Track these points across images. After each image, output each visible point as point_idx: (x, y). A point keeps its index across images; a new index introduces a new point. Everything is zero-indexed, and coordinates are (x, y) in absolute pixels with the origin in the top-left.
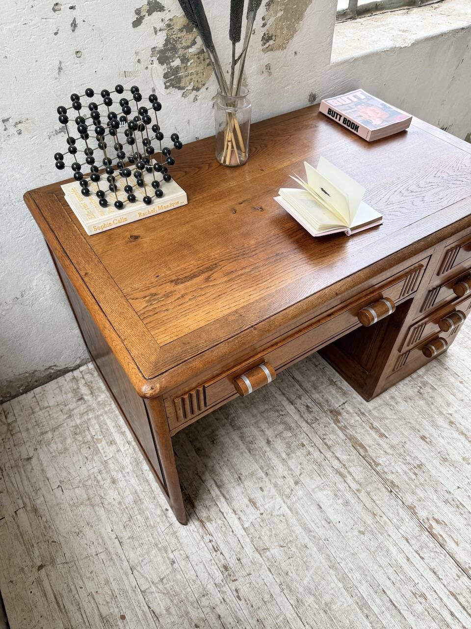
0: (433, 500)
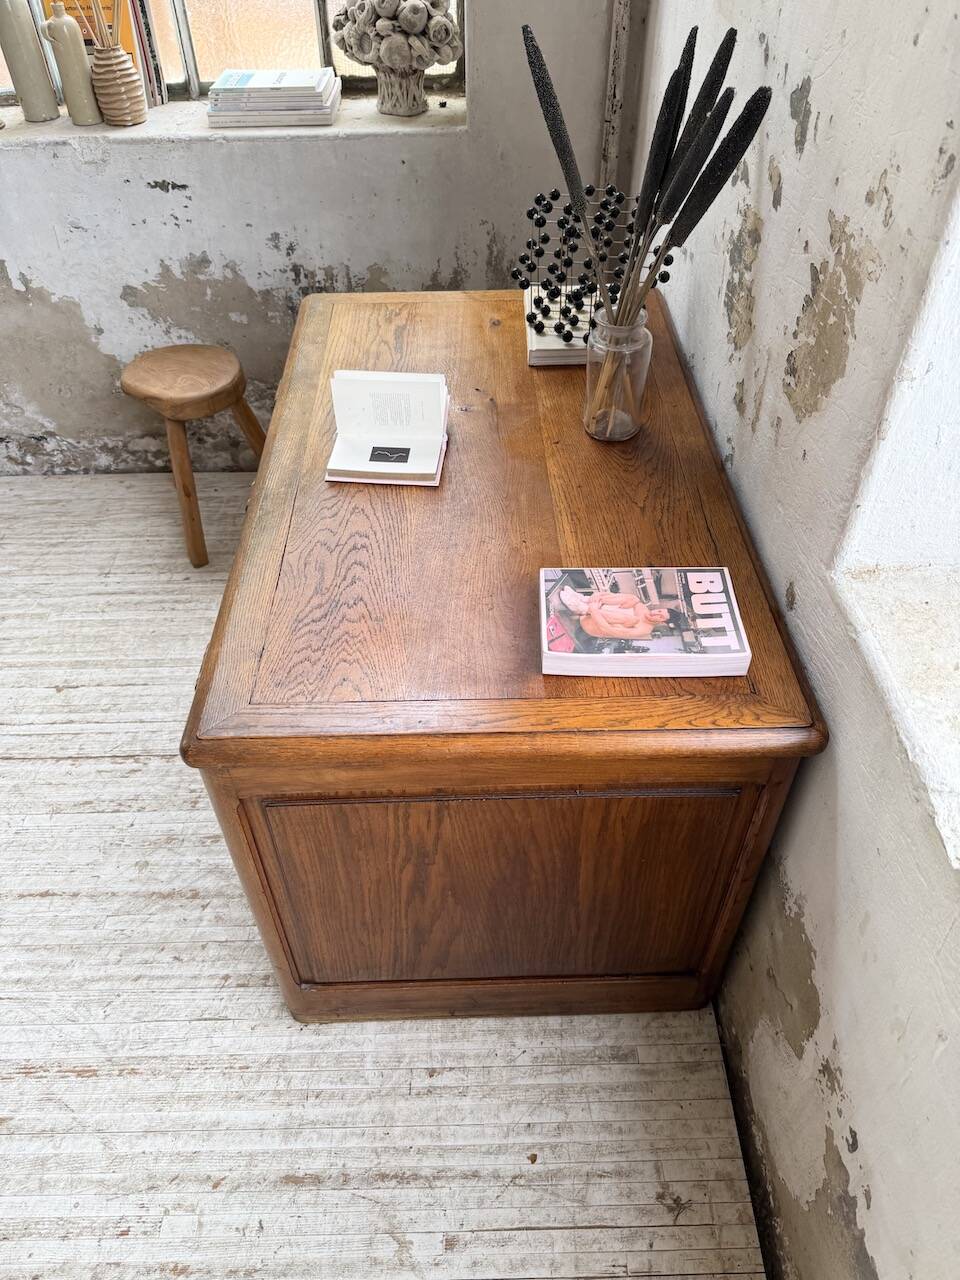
0: (153, 785)
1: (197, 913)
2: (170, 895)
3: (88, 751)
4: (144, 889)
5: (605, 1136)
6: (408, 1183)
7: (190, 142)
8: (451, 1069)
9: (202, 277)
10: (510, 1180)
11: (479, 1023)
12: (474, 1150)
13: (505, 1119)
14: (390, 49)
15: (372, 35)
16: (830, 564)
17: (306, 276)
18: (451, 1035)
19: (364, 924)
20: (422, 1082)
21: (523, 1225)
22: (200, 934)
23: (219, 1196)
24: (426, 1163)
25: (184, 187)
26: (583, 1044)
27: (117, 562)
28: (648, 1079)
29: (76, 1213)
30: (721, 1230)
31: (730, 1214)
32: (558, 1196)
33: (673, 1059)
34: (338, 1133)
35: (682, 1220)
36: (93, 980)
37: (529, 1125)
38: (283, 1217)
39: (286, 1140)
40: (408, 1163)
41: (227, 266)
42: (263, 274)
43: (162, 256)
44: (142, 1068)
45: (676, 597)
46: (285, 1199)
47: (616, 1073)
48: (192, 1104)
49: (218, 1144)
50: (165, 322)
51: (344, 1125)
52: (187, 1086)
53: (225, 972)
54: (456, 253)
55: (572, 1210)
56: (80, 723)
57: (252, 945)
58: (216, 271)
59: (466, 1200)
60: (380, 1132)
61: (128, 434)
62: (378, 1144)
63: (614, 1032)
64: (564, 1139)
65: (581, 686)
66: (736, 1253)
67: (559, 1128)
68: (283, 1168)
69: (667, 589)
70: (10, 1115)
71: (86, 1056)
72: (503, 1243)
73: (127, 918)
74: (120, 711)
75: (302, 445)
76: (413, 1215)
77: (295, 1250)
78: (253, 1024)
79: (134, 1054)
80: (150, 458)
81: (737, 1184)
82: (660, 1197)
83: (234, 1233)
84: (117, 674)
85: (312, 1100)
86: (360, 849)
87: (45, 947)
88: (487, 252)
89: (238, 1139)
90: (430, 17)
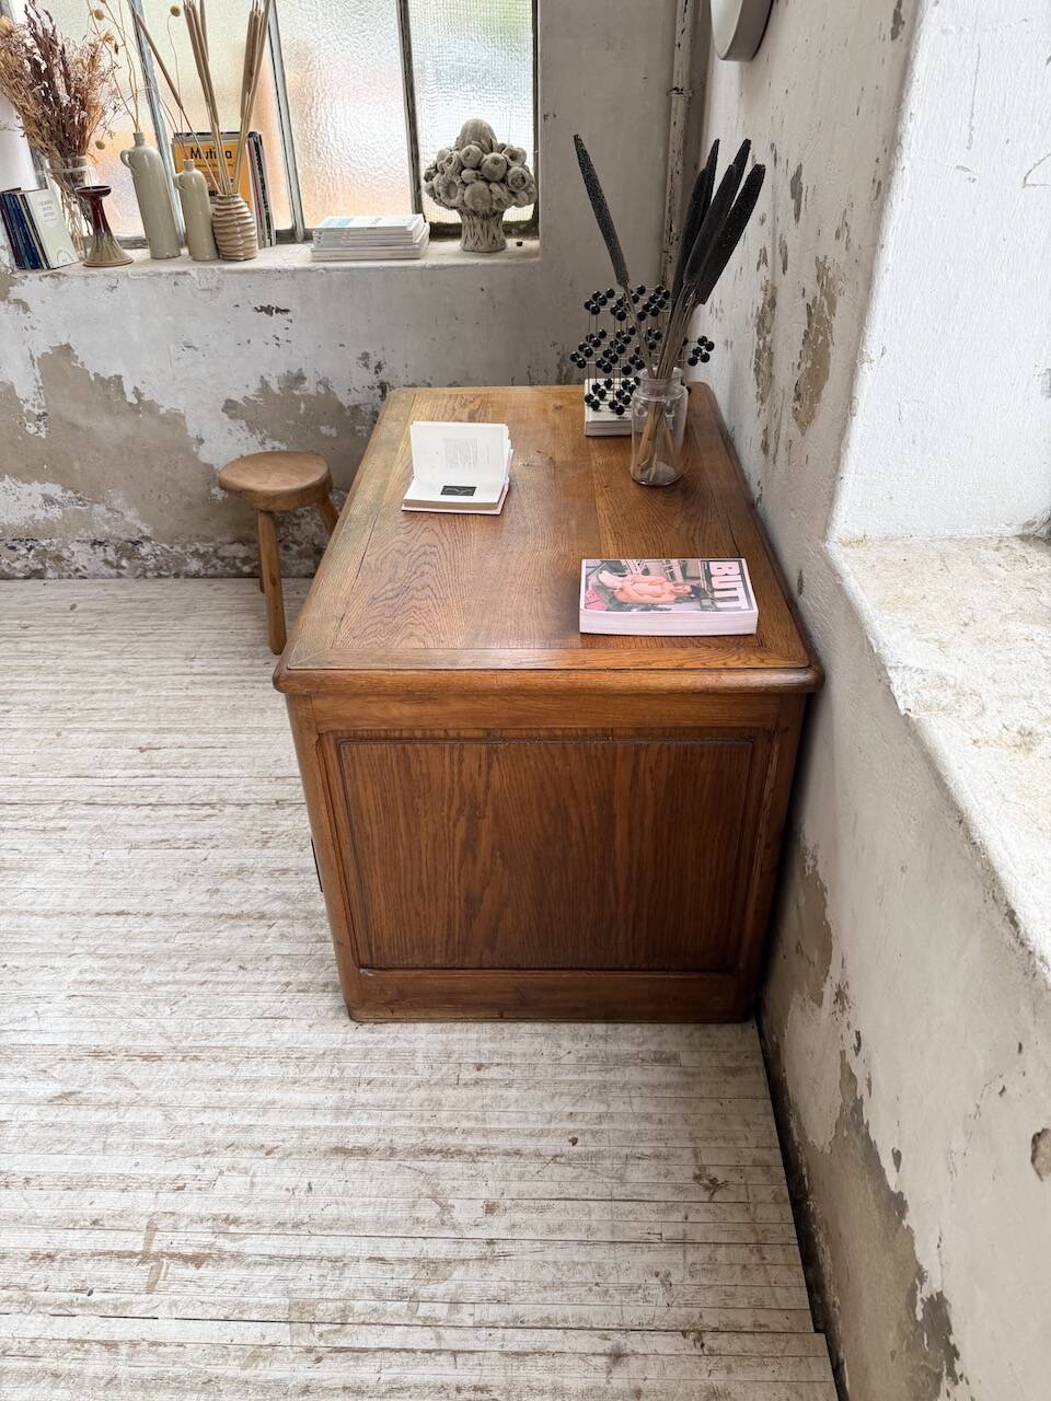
0: (227, 827)
1: (264, 931)
2: (239, 916)
3: (166, 799)
4: (214, 910)
5: (644, 1126)
6: (453, 1157)
7: (295, 272)
8: (498, 1064)
9: (297, 393)
10: (550, 1158)
11: (526, 1027)
12: (518, 1133)
13: (548, 1108)
14: (473, 195)
15: (457, 183)
16: (824, 538)
18: (499, 1037)
19: (420, 888)
20: (469, 1075)
21: (562, 1196)
22: (265, 949)
23: (271, 1161)
24: (470, 1141)
25: (286, 311)
26: (626, 1048)
27: (202, 649)
28: (690, 1080)
29: (135, 1171)
30: (756, 1208)
31: (765, 1194)
32: (597, 1173)
33: (714, 1063)
34: (387, 1114)
35: (717, 1197)
36: (161, 984)
37: (571, 1114)
38: (331, 1182)
39: (337, 1118)
40: (454, 1141)
41: (320, 383)
42: (352, 390)
43: (263, 373)
44: (203, 1056)
45: (699, 578)
46: (334, 1166)
47: (658, 1074)
48: (249, 1086)
49: (273, 1119)
50: (261, 433)
51: (394, 1108)
52: (245, 1071)
53: (288, 979)
54: (528, 372)
55: (610, 1185)
56: (161, 777)
57: (313, 958)
58: (310, 387)
59: (508, 1174)
60: (427, 1115)
61: (219, 539)
62: (424, 1125)
63: (657, 1039)
64: (605, 1126)
65: (612, 641)
66: (771, 1227)
67: (600, 1117)
68: (333, 1141)
69: (690, 573)
70: (79, 1089)
71: (152, 1043)
72: (542, 1210)
73: (196, 934)
74: (199, 767)
75: (383, 487)
76: (456, 1183)
77: (341, 1208)
78: (311, 1022)
79: (197, 1044)
80: (239, 564)
81: (774, 1169)
82: (697, 1178)
83: (284, 1193)
84: (198, 739)
85: (363, 1086)
86: (419, 797)
87: (118, 956)
88: (558, 371)
89: (291, 1116)
90: (509, 167)
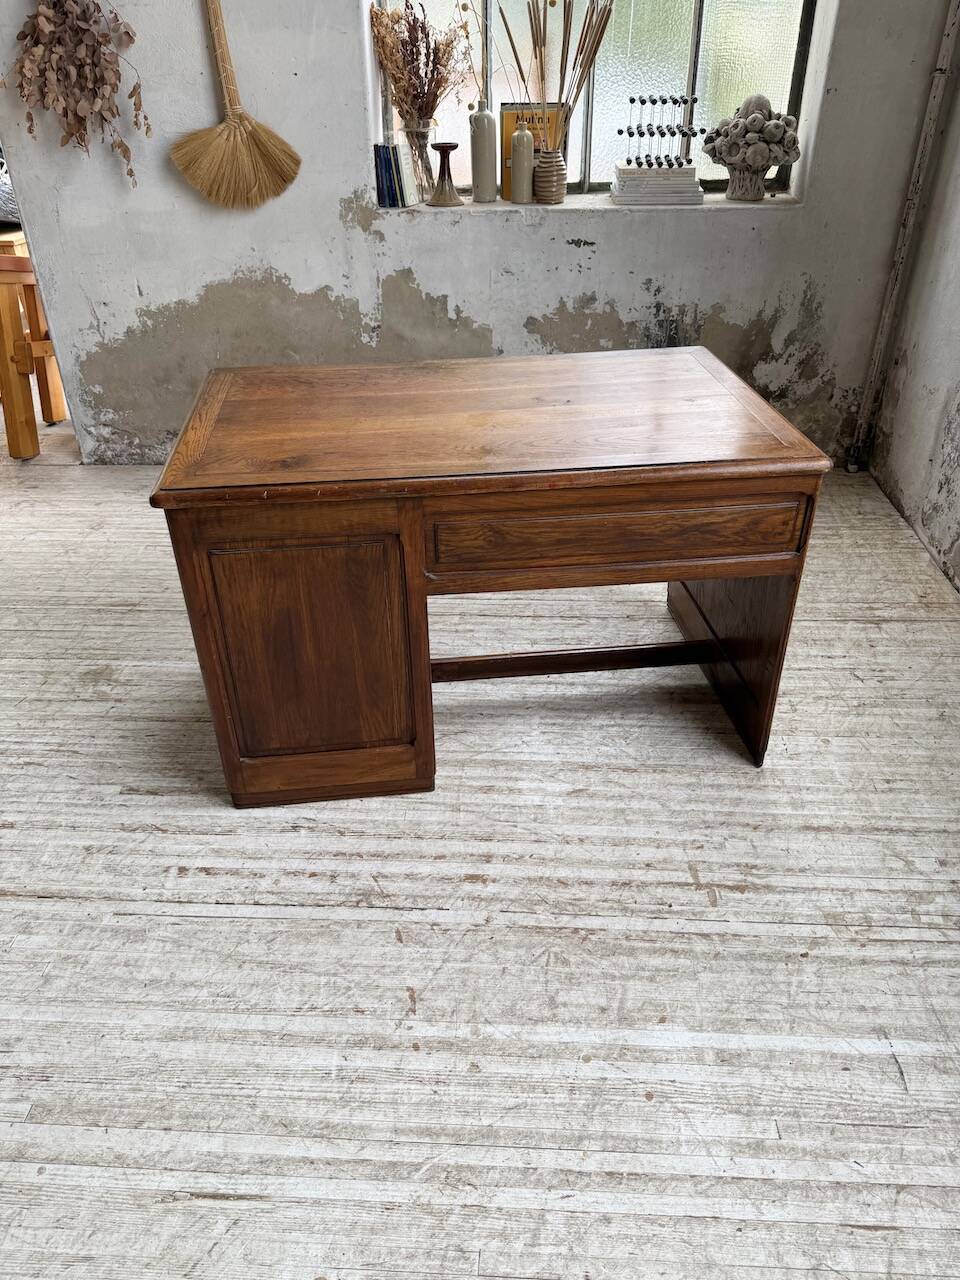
3: (541, 613)
6: (897, 833)
8: (901, 780)
9: (587, 311)
12: (939, 820)
14: (755, 152)
15: (741, 144)
17: (664, 311)
20: (882, 786)
23: (760, 833)
24: (905, 824)
25: (592, 244)
29: (659, 836)
34: (832, 808)
39: (795, 809)
40: (892, 824)
41: (608, 303)
42: (633, 310)
43: (562, 295)
44: (668, 770)
46: (810, 837)
48: (716, 789)
49: (746, 809)
50: (551, 345)
51: (835, 804)
54: (779, 297)
58: (599, 307)
59: (944, 843)
60: (863, 808)
62: (865, 814)
70: (585, 788)
71: (624, 762)
76: (908, 848)
77: (830, 861)
79: (659, 763)
88: (803, 296)
89: (759, 807)
90: (785, 132)
